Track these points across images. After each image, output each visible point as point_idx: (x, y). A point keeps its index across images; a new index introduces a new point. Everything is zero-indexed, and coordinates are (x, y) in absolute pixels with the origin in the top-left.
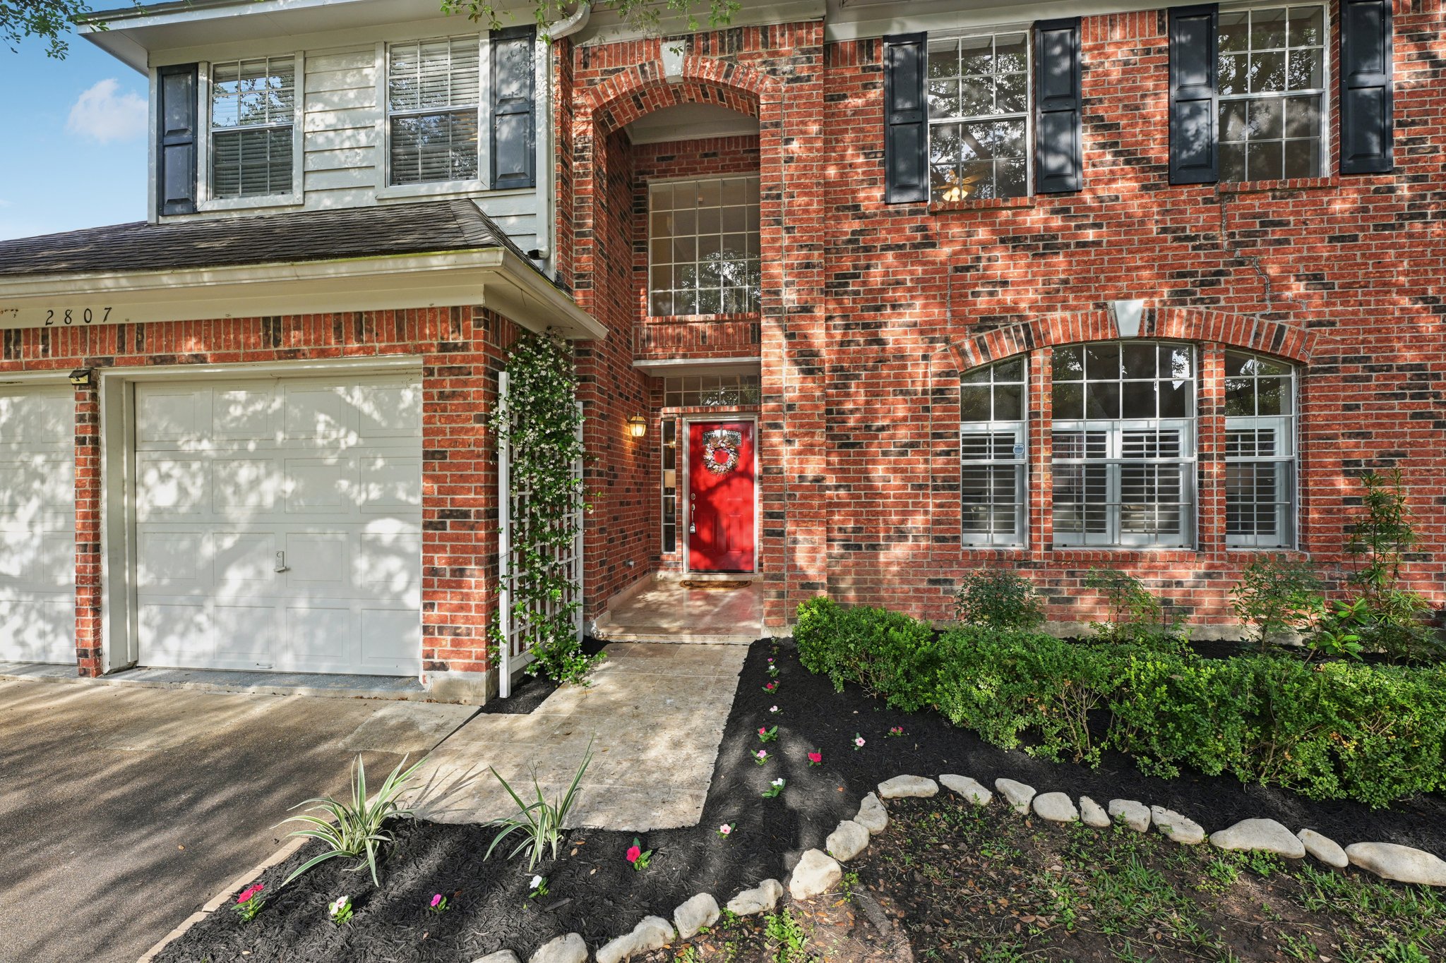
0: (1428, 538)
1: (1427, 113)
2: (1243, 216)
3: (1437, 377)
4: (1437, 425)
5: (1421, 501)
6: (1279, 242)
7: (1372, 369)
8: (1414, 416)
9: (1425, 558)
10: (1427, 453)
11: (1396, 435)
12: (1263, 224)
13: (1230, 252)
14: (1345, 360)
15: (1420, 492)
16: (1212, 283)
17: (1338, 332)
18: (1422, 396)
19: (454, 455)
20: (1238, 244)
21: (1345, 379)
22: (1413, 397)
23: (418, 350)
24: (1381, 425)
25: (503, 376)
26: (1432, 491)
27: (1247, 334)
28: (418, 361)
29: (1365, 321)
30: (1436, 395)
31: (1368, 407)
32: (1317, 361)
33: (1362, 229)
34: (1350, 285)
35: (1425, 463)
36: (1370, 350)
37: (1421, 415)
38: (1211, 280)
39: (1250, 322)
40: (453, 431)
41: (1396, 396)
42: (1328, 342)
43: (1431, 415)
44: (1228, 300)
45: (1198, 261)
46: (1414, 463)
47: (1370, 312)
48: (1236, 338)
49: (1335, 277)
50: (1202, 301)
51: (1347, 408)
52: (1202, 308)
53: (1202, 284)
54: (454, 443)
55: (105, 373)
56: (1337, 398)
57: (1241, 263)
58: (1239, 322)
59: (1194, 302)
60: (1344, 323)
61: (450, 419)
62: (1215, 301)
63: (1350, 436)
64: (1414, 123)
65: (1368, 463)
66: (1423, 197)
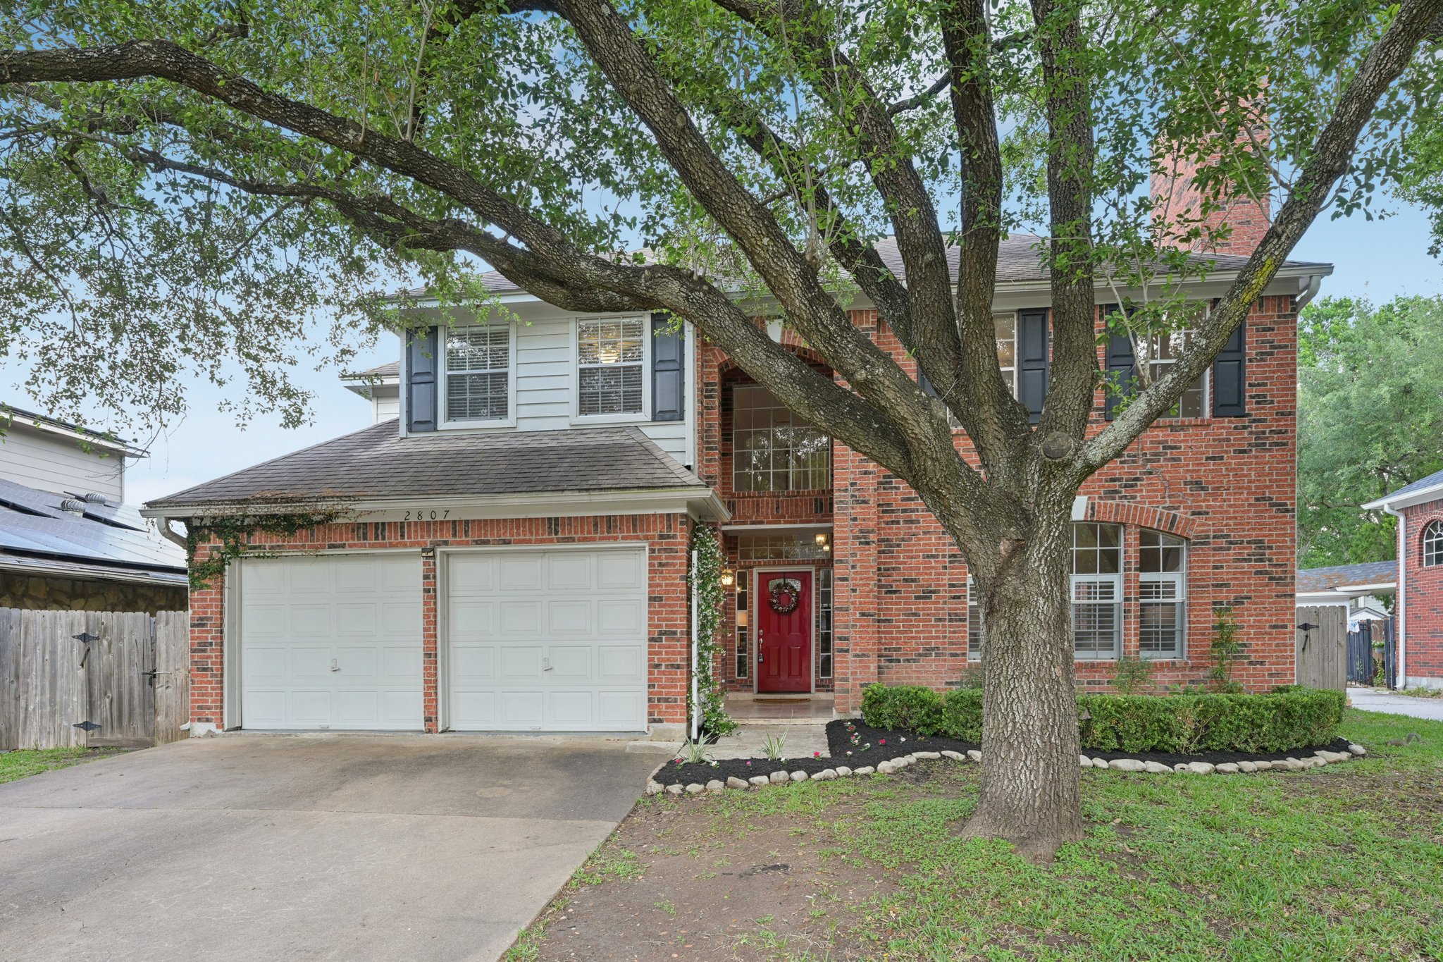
0: (1263, 651)
1: (1267, 378)
2: (1152, 442)
3: (1270, 548)
4: (1271, 579)
5: (1260, 627)
6: (1174, 459)
7: (1231, 543)
8: (1256, 573)
9: (1262, 663)
10: (1264, 597)
11: (1245, 585)
12: (1164, 448)
13: (1144, 466)
14: (1214, 537)
15: (1259, 621)
16: (1132, 486)
17: (1210, 519)
18: (1261, 560)
19: (667, 599)
20: (1148, 461)
21: (1214, 549)
22: (1256, 560)
23: (646, 538)
24: (1236, 579)
26: (1267, 621)
27: (1154, 519)
28: (646, 545)
29: (1227, 512)
30: (1270, 560)
31: (1228, 567)
32: (1197, 537)
33: (1226, 452)
34: (1218, 488)
35: (1262, 603)
36: (1230, 530)
37: (1261, 573)
38: (1132, 483)
39: (1155, 512)
40: (667, 585)
41: (1245, 560)
42: (1204, 525)
43: (1267, 573)
44: (1142, 497)
46: (1256, 603)
47: (1230, 506)
48: (1146, 522)
49: (1208, 482)
50: (1125, 497)
51: (1216, 567)
52: (1126, 502)
53: (1126, 486)
54: (667, 592)
56: (1209, 561)
57: (1150, 473)
58: (1148, 512)
59: (1121, 498)
60: (1214, 513)
61: (665, 578)
62: (1134, 497)
63: (1217, 586)
64: (1259, 385)
65: (1228, 603)
66: (1264, 433)
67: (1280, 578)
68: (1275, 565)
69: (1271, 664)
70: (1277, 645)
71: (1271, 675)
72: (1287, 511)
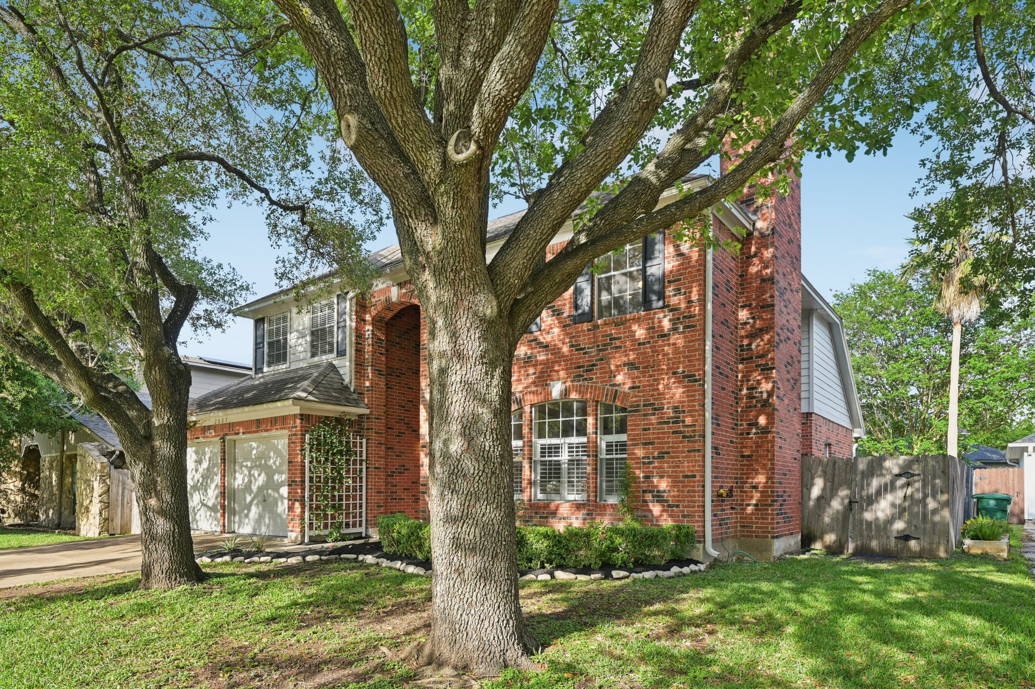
0: (678, 496)
1: (681, 274)
2: (603, 336)
3: (684, 412)
4: (684, 437)
5: (677, 477)
6: (617, 347)
7: (655, 409)
8: (674, 433)
9: (677, 506)
10: (678, 452)
11: (666, 443)
12: (611, 339)
13: (598, 355)
14: (644, 405)
15: (676, 472)
16: (590, 370)
17: (641, 392)
18: (677, 422)
20: (600, 350)
21: (644, 415)
22: (673, 423)
23: (287, 428)
24: (659, 438)
25: (307, 436)
26: (681, 472)
27: (603, 394)
28: (288, 432)
29: (652, 385)
30: (683, 422)
31: (654, 429)
32: (631, 406)
33: (652, 338)
34: (646, 367)
35: (677, 457)
36: (655, 399)
37: (676, 432)
39: (604, 389)
41: (665, 423)
42: (636, 396)
43: (681, 432)
44: (597, 378)
45: (584, 360)
46: (673, 457)
49: (638, 363)
50: (586, 379)
51: (645, 430)
52: (586, 383)
53: (587, 371)
55: (228, 438)
56: (638, 425)
57: (602, 360)
59: (583, 380)
60: (644, 386)
62: (591, 379)
63: (646, 444)
64: (675, 281)
65: (654, 458)
66: (679, 319)
67: (691, 437)
68: (687, 426)
69: (684, 507)
70: (688, 492)
71: (684, 516)
72: (696, 381)
